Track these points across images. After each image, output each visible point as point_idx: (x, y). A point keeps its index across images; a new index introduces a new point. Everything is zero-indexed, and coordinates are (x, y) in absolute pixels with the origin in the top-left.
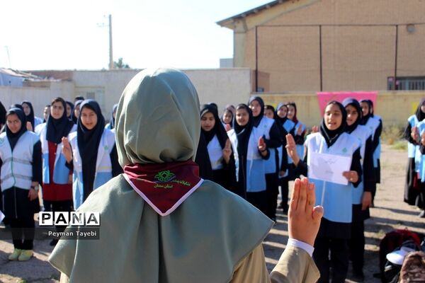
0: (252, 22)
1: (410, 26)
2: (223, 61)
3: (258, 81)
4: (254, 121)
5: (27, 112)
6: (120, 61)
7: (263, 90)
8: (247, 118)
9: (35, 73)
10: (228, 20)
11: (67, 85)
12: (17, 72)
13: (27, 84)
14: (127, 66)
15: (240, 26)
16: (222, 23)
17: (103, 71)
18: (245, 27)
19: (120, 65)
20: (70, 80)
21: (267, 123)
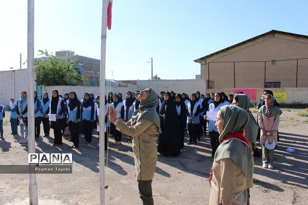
0: (208, 60)
1: (273, 61)
2: (197, 76)
3: (209, 85)
4: (197, 100)
5: (120, 96)
6: (156, 76)
7: (212, 88)
8: (194, 98)
9: (122, 81)
10: (199, 59)
11: (135, 86)
12: (116, 81)
13: (120, 86)
14: (159, 78)
15: (203, 62)
16: (196, 61)
17: (149, 80)
18: (205, 62)
19: (156, 77)
20: (136, 84)
21: (201, 100)
